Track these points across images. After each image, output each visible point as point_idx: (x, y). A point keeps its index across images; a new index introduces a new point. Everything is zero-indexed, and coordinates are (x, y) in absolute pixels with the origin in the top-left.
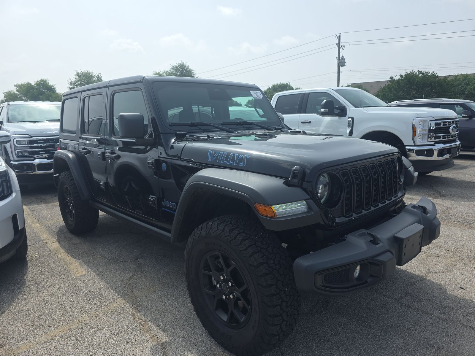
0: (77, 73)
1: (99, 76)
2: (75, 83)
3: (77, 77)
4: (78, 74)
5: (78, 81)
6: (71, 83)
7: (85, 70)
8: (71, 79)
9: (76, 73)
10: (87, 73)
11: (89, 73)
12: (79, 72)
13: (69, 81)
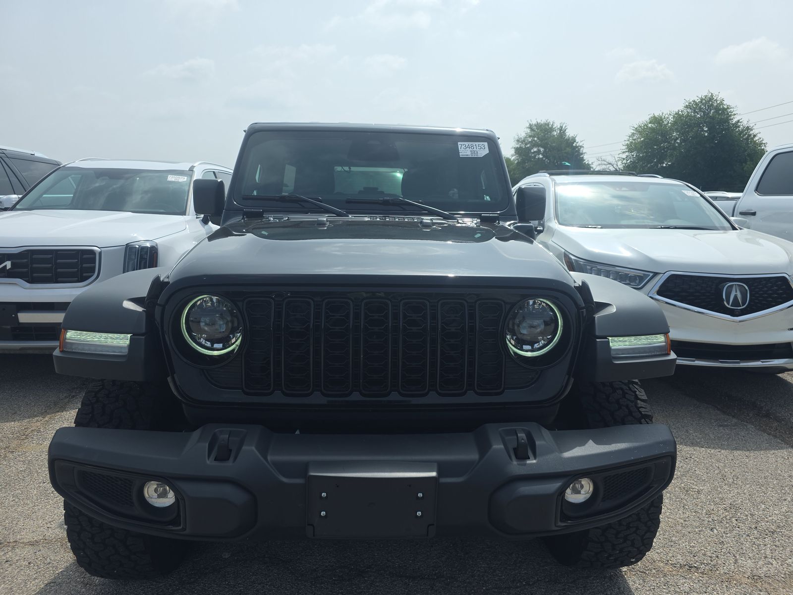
0: (530, 124)
1: (562, 127)
2: (524, 141)
3: (528, 130)
4: (531, 127)
5: (530, 136)
6: (518, 141)
7: (542, 120)
8: (519, 135)
9: (528, 124)
10: (545, 124)
11: (548, 125)
12: (534, 122)
13: (517, 138)
